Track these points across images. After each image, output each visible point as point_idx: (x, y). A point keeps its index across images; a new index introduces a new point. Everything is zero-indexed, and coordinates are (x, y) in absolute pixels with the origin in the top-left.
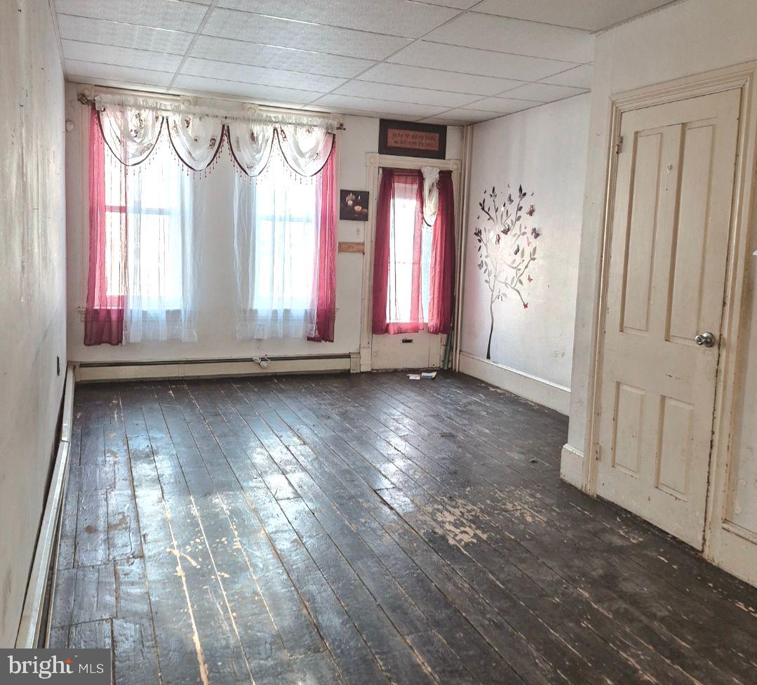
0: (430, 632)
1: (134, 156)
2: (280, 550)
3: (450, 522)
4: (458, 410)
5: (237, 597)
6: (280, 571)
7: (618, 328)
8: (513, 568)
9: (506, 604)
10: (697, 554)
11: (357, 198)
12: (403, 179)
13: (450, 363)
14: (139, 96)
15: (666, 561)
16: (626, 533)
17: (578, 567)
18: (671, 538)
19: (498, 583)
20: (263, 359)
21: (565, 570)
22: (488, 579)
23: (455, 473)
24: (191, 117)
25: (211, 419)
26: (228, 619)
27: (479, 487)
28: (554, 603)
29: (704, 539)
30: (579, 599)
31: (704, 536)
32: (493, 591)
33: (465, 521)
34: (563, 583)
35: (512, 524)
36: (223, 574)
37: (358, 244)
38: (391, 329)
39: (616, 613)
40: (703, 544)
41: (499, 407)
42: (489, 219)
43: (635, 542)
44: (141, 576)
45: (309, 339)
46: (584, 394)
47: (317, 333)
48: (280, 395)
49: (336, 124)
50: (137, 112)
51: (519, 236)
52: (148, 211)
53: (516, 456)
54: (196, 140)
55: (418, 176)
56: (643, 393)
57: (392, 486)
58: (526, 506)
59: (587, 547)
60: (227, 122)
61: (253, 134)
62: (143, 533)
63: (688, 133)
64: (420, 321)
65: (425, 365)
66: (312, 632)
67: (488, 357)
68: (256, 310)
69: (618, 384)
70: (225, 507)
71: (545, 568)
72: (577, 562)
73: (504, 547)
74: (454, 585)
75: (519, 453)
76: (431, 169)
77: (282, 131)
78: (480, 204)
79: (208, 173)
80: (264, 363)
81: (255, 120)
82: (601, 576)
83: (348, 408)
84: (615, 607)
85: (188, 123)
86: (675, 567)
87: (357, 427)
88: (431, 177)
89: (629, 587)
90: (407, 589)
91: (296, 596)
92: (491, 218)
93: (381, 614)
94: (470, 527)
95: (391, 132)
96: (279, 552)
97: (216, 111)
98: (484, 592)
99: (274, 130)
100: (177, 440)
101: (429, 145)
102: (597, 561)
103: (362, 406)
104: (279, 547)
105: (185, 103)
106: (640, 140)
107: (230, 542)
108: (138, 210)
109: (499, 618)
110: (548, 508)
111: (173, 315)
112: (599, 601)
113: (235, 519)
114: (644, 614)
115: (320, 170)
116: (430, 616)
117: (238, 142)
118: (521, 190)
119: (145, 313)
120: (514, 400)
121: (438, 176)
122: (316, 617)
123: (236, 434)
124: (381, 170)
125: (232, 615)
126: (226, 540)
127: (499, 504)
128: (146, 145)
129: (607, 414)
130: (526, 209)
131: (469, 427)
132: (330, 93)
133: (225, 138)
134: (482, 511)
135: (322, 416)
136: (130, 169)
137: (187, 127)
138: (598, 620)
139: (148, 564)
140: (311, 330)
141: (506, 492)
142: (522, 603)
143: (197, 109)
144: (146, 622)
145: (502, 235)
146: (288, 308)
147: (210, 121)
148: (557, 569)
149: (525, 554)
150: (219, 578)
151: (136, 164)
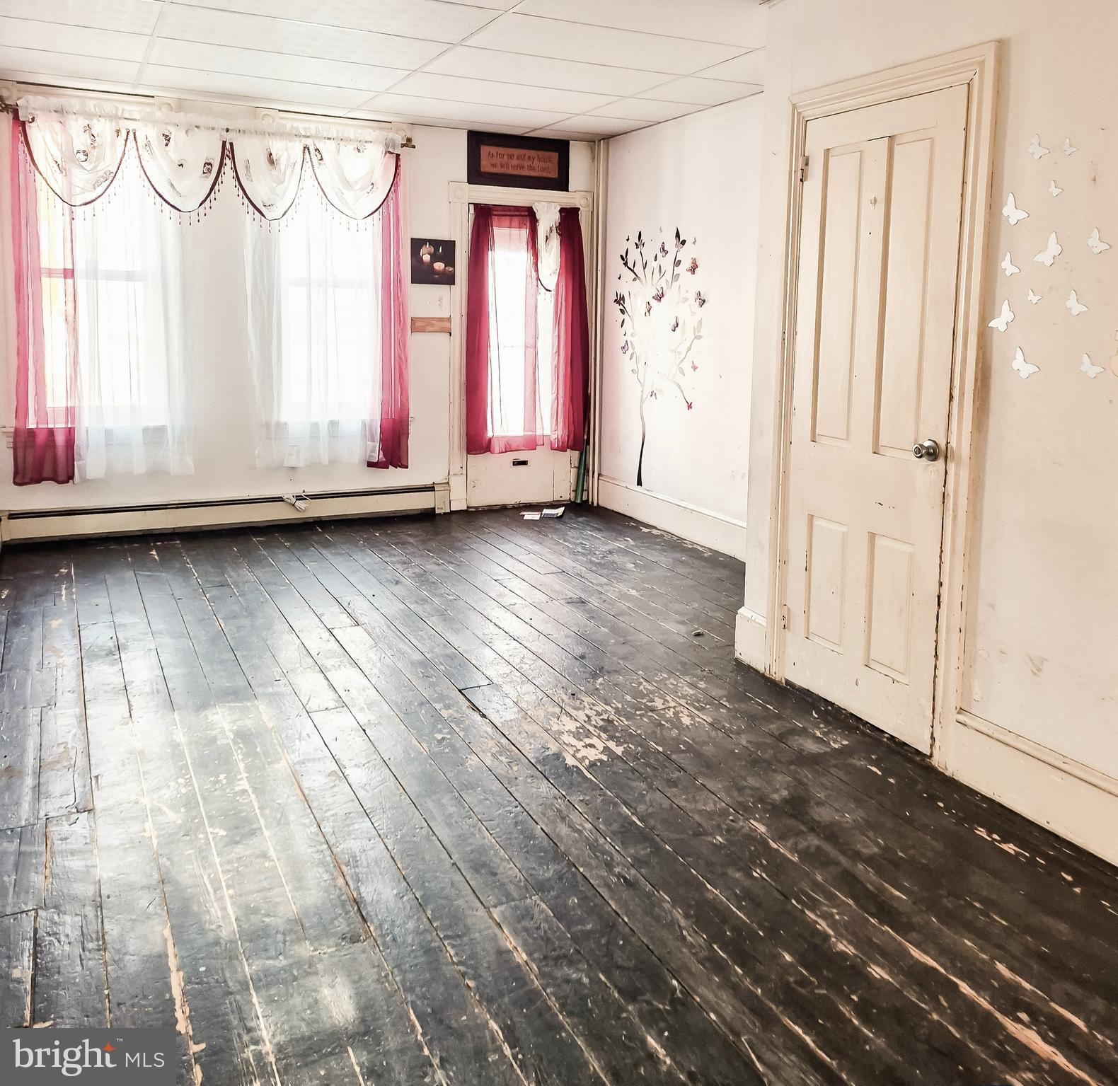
0: (528, 901)
1: (84, 191)
2: (310, 789)
3: (569, 731)
4: (591, 562)
5: (236, 865)
6: (307, 821)
7: (808, 437)
8: (658, 795)
9: (644, 851)
10: (924, 760)
11: (436, 249)
12: (506, 220)
13: (585, 493)
14: (87, 97)
15: (880, 773)
16: (825, 734)
17: (752, 788)
18: (887, 738)
19: (634, 819)
20: (299, 498)
21: (735, 794)
22: (620, 814)
23: (583, 657)
24: (172, 129)
25: (215, 592)
26: (221, 899)
27: (617, 676)
28: (715, 845)
29: (933, 738)
30: (751, 837)
31: (932, 734)
32: (626, 833)
33: (591, 729)
34: (730, 814)
35: (661, 730)
36: (217, 830)
37: (441, 319)
38: (496, 446)
39: (805, 854)
40: (932, 746)
41: (653, 556)
42: (634, 280)
43: (836, 746)
44: (88, 841)
45: (370, 464)
46: (765, 534)
47: (381, 456)
48: (323, 552)
49: (400, 139)
50: (87, 122)
51: (678, 303)
52: (110, 276)
53: (672, 627)
54: (181, 165)
55: (528, 216)
56: (844, 529)
57: (487, 682)
58: (683, 702)
59: (766, 756)
60: (229, 137)
61: (271, 154)
62: (94, 773)
63: (897, 149)
64: (539, 433)
65: (548, 498)
66: (350, 911)
67: (639, 483)
68: (286, 423)
69: (811, 517)
70: (227, 727)
71: (706, 792)
72: (752, 781)
73: (647, 765)
74: (570, 826)
75: (678, 622)
76: (548, 206)
77: (317, 150)
78: (622, 256)
79: (202, 214)
80: (300, 504)
81: (273, 134)
82: (785, 801)
83: (428, 567)
84: (803, 844)
85: (167, 138)
86: (892, 780)
87: (441, 595)
88: (548, 218)
89: (824, 814)
90: (500, 837)
91: (328, 859)
92: (637, 277)
93: (458, 878)
94: (599, 737)
95: (485, 150)
96: (306, 792)
97: (212, 121)
98: (614, 833)
99: (305, 148)
100: (158, 625)
101: (544, 170)
102: (779, 777)
103: (449, 562)
104: (306, 784)
105: (163, 109)
106: (831, 160)
107: (232, 781)
108: (94, 274)
109: (633, 871)
110: (715, 703)
111: (155, 435)
112: (780, 838)
113: (241, 746)
114: (843, 853)
115: (379, 208)
116: (531, 875)
117: (247, 168)
118: (678, 235)
119: (108, 433)
120: (675, 544)
121: (557, 217)
122: (358, 889)
123: (251, 613)
124: (472, 207)
125: (227, 893)
126: (226, 778)
127: (644, 701)
128: (101, 173)
129: (797, 562)
130: (686, 264)
131: (608, 588)
132: (387, 91)
133: (228, 161)
134: (617, 711)
135: (388, 581)
136: (79, 212)
137: (167, 145)
138: (777, 866)
139: (99, 822)
140: (373, 451)
141: (656, 682)
142: (667, 847)
143: (181, 117)
144: (90, 911)
145: (654, 303)
146: (336, 418)
147: (202, 135)
148: (723, 795)
149: (677, 773)
150: (210, 837)
151: (86, 204)
